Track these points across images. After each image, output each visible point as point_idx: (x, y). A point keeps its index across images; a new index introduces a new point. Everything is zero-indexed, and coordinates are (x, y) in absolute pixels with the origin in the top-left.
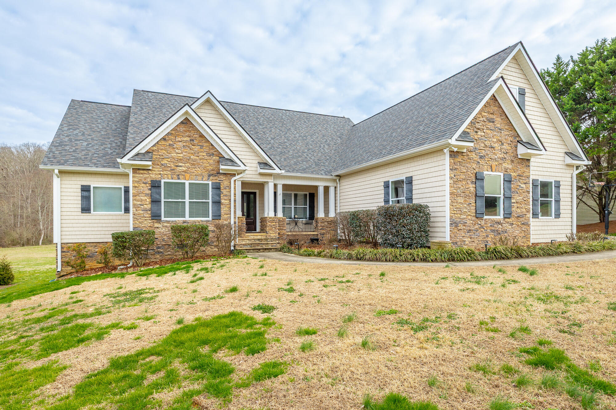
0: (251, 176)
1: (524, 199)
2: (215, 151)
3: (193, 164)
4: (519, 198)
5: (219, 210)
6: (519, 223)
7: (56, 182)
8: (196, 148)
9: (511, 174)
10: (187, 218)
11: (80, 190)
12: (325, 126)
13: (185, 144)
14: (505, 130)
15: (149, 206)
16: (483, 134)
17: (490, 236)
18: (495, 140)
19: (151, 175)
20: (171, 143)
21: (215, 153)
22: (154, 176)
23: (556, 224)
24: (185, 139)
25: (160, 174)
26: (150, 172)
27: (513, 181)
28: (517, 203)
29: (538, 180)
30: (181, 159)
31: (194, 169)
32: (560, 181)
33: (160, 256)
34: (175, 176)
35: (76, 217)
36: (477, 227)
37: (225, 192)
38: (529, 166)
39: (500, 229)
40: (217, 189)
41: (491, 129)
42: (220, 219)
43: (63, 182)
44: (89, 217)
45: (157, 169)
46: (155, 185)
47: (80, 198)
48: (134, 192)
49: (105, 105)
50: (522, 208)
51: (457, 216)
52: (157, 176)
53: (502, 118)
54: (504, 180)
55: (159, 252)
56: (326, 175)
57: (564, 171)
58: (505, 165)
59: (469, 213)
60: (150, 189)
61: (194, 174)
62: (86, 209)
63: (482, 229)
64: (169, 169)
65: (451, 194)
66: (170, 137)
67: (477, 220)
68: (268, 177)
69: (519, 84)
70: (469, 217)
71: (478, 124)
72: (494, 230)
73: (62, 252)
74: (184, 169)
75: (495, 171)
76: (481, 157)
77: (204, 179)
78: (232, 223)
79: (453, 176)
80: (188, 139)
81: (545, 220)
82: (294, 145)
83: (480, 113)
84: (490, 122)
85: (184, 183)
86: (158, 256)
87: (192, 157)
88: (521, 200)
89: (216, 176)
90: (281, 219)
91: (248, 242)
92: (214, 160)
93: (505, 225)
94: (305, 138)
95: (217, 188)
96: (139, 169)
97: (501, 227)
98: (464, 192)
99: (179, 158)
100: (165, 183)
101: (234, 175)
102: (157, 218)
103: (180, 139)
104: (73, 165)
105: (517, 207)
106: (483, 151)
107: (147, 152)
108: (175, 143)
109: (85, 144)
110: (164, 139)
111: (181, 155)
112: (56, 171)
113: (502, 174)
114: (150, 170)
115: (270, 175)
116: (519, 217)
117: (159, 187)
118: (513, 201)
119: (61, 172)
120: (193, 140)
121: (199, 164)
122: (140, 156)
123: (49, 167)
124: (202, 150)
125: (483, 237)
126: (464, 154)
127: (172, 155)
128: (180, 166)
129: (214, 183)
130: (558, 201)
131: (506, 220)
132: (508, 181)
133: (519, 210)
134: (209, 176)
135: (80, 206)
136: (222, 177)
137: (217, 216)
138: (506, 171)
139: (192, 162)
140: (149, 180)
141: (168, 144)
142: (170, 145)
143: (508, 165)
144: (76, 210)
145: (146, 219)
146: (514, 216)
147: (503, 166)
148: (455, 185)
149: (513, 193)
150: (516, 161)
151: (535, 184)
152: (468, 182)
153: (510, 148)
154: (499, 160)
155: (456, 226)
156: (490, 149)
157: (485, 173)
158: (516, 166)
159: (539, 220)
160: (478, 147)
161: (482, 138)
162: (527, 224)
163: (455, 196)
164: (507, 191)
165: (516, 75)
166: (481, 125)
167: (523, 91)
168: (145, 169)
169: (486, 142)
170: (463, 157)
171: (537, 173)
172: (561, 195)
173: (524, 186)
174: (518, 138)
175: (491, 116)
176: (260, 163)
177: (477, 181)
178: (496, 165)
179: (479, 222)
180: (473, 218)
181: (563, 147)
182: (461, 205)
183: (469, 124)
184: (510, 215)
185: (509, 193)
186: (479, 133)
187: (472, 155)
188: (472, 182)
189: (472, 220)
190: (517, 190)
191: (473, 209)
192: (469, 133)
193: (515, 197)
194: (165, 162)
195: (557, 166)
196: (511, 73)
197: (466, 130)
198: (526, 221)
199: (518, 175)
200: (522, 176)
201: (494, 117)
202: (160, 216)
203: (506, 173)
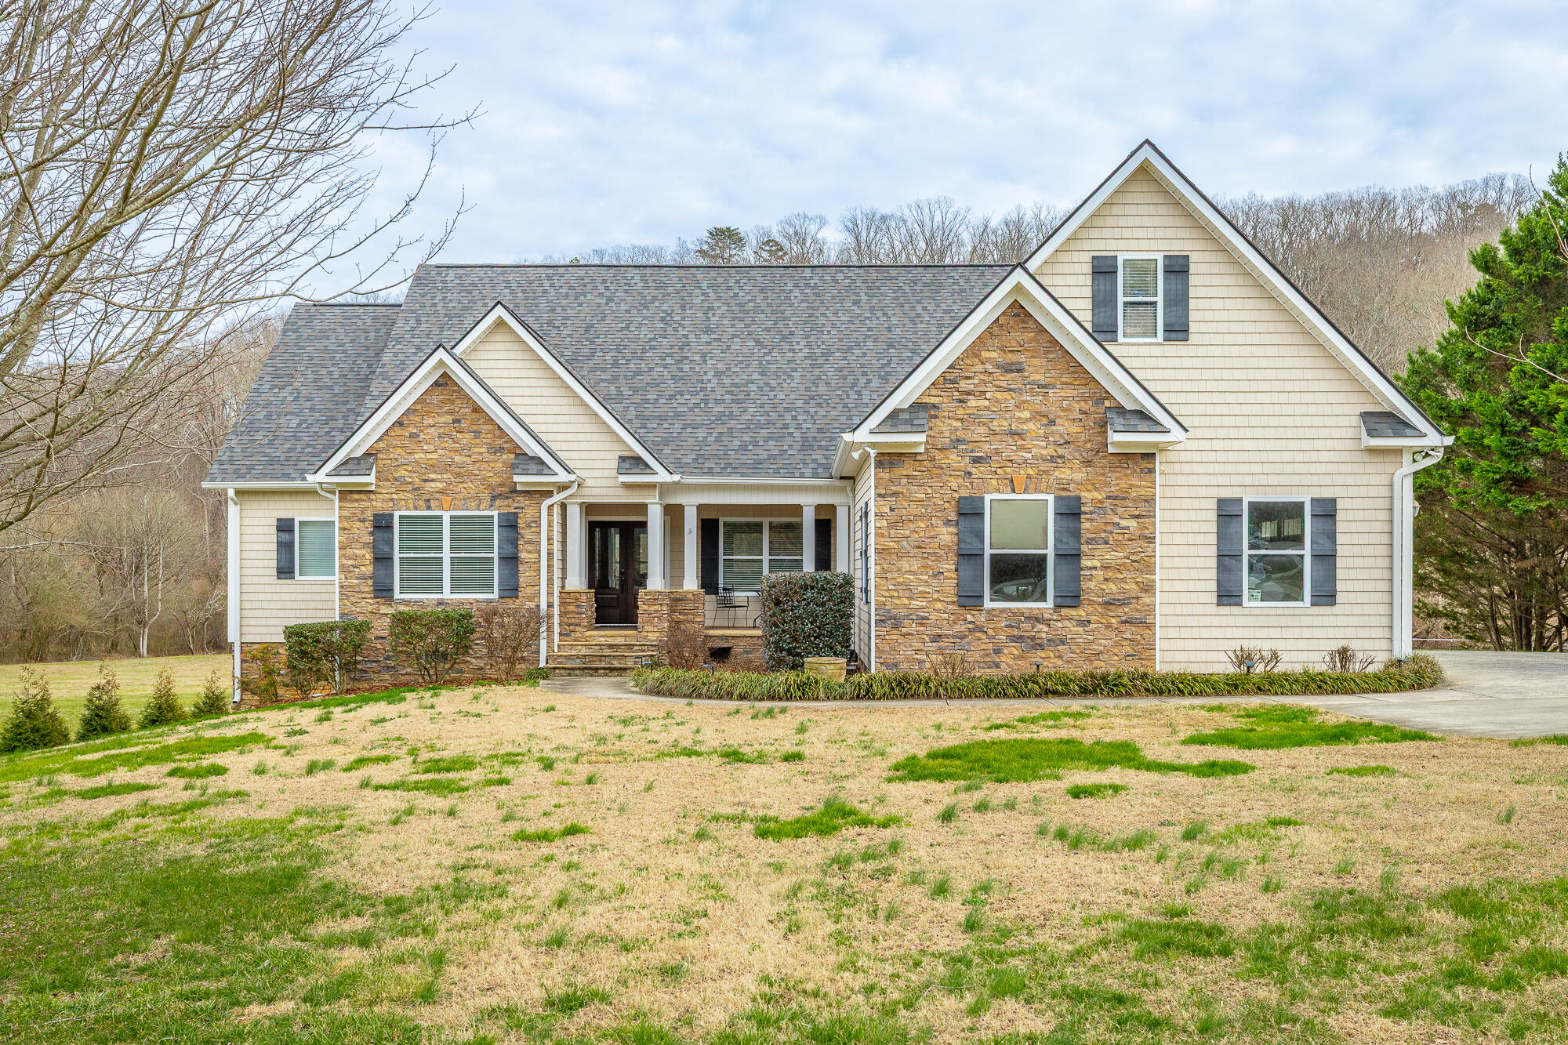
0: (603, 492)
1: (1134, 558)
2: (506, 442)
3: (458, 475)
4: (1113, 556)
5: (515, 575)
6: (1113, 621)
7: (233, 511)
8: (466, 438)
9: (1083, 494)
10: (447, 594)
11: (274, 530)
13: (442, 430)
14: (1060, 386)
15: (371, 568)
16: (987, 403)
17: (1006, 651)
18: (1026, 414)
19: (374, 503)
20: (415, 431)
21: (505, 446)
22: (379, 505)
23: (1317, 621)
24: (443, 419)
25: (392, 500)
26: (372, 496)
27: (1092, 513)
28: (1105, 568)
29: (1241, 500)
30: (433, 466)
31: (461, 485)
32: (1334, 501)
33: (391, 676)
34: (421, 503)
35: (268, 588)
36: (960, 628)
37: (527, 534)
38: (1152, 471)
39: (1044, 635)
40: (510, 529)
41: (1010, 390)
42: (517, 597)
43: (245, 513)
44: (292, 588)
45: (386, 490)
46: (382, 524)
47: (274, 547)
48: (342, 539)
50: (1123, 580)
51: (898, 602)
52: (385, 505)
53: (1051, 356)
54: (1057, 514)
55: (388, 668)
57: (1359, 468)
58: (1064, 474)
59: (936, 596)
60: (372, 533)
61: (461, 496)
62: (285, 571)
63: (978, 634)
64: (410, 487)
65: (878, 552)
66: (411, 417)
67: (961, 612)
68: (644, 492)
69: (1165, 245)
70: (939, 605)
71: (968, 382)
72: (1021, 637)
73: (243, 661)
74: (440, 485)
75: (1026, 491)
76: (977, 460)
77: (482, 507)
78: (544, 606)
79: (888, 511)
80: (449, 419)
83: (974, 350)
84: (1012, 371)
85: (441, 517)
86: (387, 677)
87: (457, 459)
88: (1119, 562)
89: (507, 498)
90: (690, 596)
91: (584, 651)
92: (503, 463)
93: (1059, 624)
95: (510, 524)
96: (351, 492)
97: (1046, 629)
98: (919, 547)
99: (431, 462)
100: (401, 517)
101: (550, 494)
102: (384, 594)
103: (431, 421)
104: (264, 476)
105: (1106, 580)
106: (986, 446)
107: (367, 454)
108: (421, 431)
110: (399, 423)
111: (435, 456)
112: (231, 493)
113: (1051, 498)
114: (371, 492)
115: (651, 486)
116: (1111, 604)
117: (389, 527)
118: (1086, 562)
119: (239, 492)
120: (459, 421)
121: (471, 473)
122: (351, 466)
123: (218, 484)
124: (478, 441)
125: (982, 653)
126: (919, 458)
127: (416, 456)
128: (433, 481)
129: (504, 514)
130: (1326, 559)
131: (1064, 612)
132: (1071, 512)
133: (1112, 587)
134: (494, 498)
135: (274, 564)
136: (523, 501)
137: (511, 590)
138: (1064, 489)
139: (457, 470)
140: (369, 515)
141: (408, 434)
142: (412, 436)
143: (1072, 474)
144: (268, 572)
145: (363, 595)
146: (1091, 603)
147: (1052, 478)
148: (893, 532)
149: (1088, 543)
150: (1100, 462)
151: (1227, 512)
152: (933, 522)
153: (1079, 430)
154: (1040, 461)
155: (896, 627)
156: (1010, 440)
157: (988, 498)
158: (1103, 475)
159: (1246, 611)
160: (969, 436)
161: (981, 413)
162: (1144, 623)
163: (894, 557)
164: (1064, 540)
165: (1157, 221)
166: (976, 382)
167: (1181, 262)
168: (364, 492)
169: (995, 423)
170: (917, 464)
171: (1238, 480)
172: (1340, 539)
173: (1132, 524)
174: (1107, 404)
175: (1012, 358)
176: (622, 459)
177: (962, 518)
178: (1029, 477)
179: (969, 618)
180: (950, 607)
181: (1354, 398)
182: (912, 577)
183: (933, 384)
184: (1070, 598)
185: (1072, 543)
186: (973, 402)
187: (947, 458)
188: (948, 523)
189: (945, 612)
190: (1103, 535)
191: (950, 585)
192: (935, 407)
193: (1096, 553)
194: (401, 472)
195: (1325, 456)
196: (1138, 221)
197: (926, 400)
198: (1137, 615)
199: (1108, 498)
200: (1124, 499)
201: (1021, 358)
202: (391, 590)
203: (1063, 493)
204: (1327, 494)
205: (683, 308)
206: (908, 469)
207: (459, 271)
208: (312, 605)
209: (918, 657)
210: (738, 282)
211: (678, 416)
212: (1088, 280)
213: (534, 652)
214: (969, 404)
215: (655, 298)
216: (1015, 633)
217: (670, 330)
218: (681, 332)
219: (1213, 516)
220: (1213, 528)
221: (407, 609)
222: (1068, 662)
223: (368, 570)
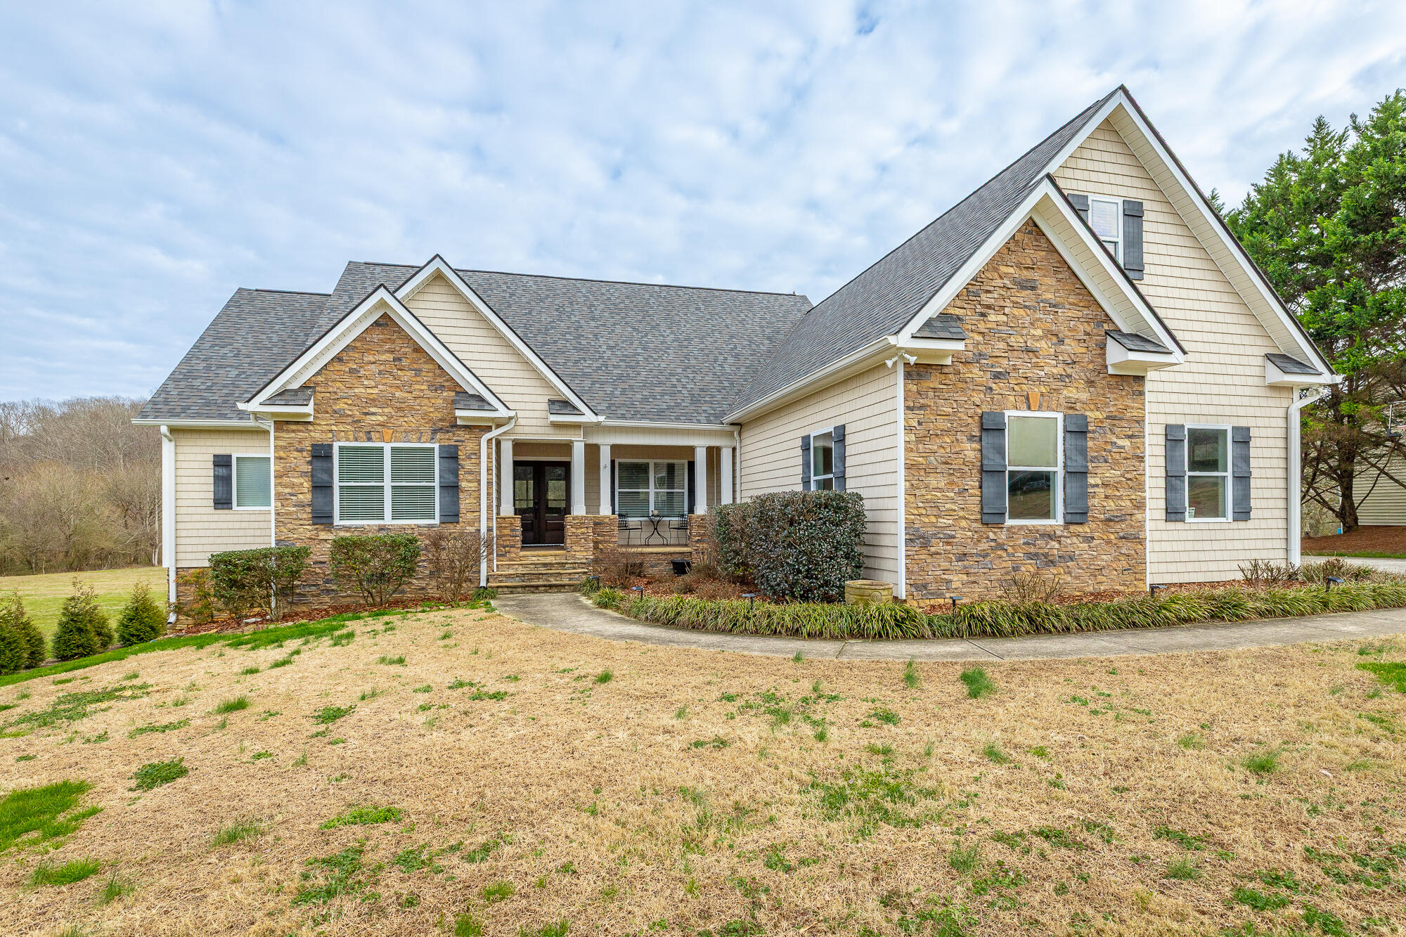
0: (533, 430)
1: (1128, 476)
2: (447, 381)
3: (400, 409)
4: (1112, 474)
5: (456, 502)
6: (1112, 537)
7: (168, 448)
8: (407, 376)
9: (1087, 413)
10: (388, 520)
11: (211, 465)
12: (742, 315)
13: (382, 368)
14: (1067, 306)
15: (309, 496)
16: (1005, 319)
17: (1023, 569)
18: (1039, 332)
19: (312, 434)
20: (355, 367)
21: (446, 384)
22: (317, 436)
23: (1237, 535)
24: (383, 357)
25: (331, 431)
26: (310, 428)
27: (1094, 432)
28: (1105, 485)
29: (1183, 426)
30: (373, 400)
31: (402, 419)
32: (1248, 429)
33: (329, 599)
34: (361, 434)
35: (205, 518)
36: (984, 546)
37: (468, 465)
38: (1142, 393)
39: (1056, 552)
40: (450, 460)
41: (1026, 307)
42: (458, 523)
43: (180, 450)
44: (229, 517)
45: (325, 422)
46: (321, 454)
47: (211, 480)
48: (278, 468)
49: (299, 296)
50: (1120, 498)
51: (927, 520)
52: (324, 436)
53: (1060, 276)
54: (1066, 431)
55: (328, 591)
56: (709, 422)
57: (1263, 402)
58: (1071, 393)
59: (961, 513)
60: (310, 463)
61: (402, 429)
62: (222, 502)
63: (999, 553)
64: (350, 420)
65: (909, 467)
66: (351, 354)
67: (983, 530)
68: (571, 432)
69: (1123, 191)
70: (964, 523)
71: (989, 295)
72: (1036, 554)
73: (178, 585)
74: (381, 419)
75: (1040, 409)
76: (997, 376)
77: (423, 440)
78: (484, 530)
79: (916, 424)
80: (390, 357)
81: (1205, 527)
82: (655, 360)
83: (993, 264)
84: (1024, 288)
85: (382, 448)
86: (327, 599)
87: (397, 394)
88: (1116, 479)
89: (448, 432)
90: (607, 520)
91: (521, 570)
92: (444, 400)
93: (1069, 541)
94: (685, 343)
95: (451, 456)
96: (287, 422)
97: (1057, 546)
98: (946, 463)
99: (371, 397)
100: (341, 448)
101: (489, 429)
102: (324, 521)
103: (371, 359)
104: (199, 415)
105: (1106, 497)
106: (1005, 362)
107: (304, 387)
108: (361, 367)
109: (234, 373)
110: (338, 359)
111: (375, 391)
112: (164, 429)
113: (1060, 416)
114: (309, 423)
115: (576, 426)
116: (1111, 520)
117: (329, 457)
118: (1091, 481)
119: (174, 430)
120: (400, 359)
121: (411, 408)
122: (286, 397)
123: (150, 421)
124: (419, 379)
125: (1003, 571)
126: (946, 370)
127: (356, 390)
128: (373, 414)
129: (444, 446)
130: (1243, 479)
131: (1073, 528)
132: (1078, 431)
133: (1111, 505)
134: (435, 432)
135: (211, 495)
136: (462, 435)
137: (452, 515)
138: (1071, 408)
139: (398, 405)
140: (307, 445)
141: (347, 369)
142: (352, 371)
143: (1076, 393)
144: (205, 503)
145: (301, 522)
146: (1095, 520)
147: (1061, 396)
148: (921, 446)
149: (1092, 461)
150: (1101, 383)
151: (1172, 437)
152: (958, 437)
153: (1084, 350)
154: (1052, 380)
155: (925, 546)
156: (1026, 357)
157: (1007, 414)
158: (1103, 395)
159: (1187, 526)
160: (987, 350)
161: (1000, 328)
162: (1137, 539)
163: (922, 473)
164: (1074, 458)
165: (1117, 169)
166: (996, 296)
167: (1136, 208)
168: (300, 422)
169: (1013, 339)
170: (943, 376)
171: (1179, 409)
172: (1253, 463)
173: (1126, 443)
174: (1106, 326)
175: (1026, 275)
176: (551, 402)
177: (984, 434)
178: (1042, 394)
179: (992, 536)
180: (975, 525)
181: (1259, 341)
182: (939, 494)
183: (957, 296)
184: (1077, 515)
185: (1080, 461)
186: (992, 317)
187: (971, 372)
188: (971, 438)
189: (970, 530)
190: (1104, 453)
191: (973, 502)
192: (959, 318)
193: (1099, 471)
194: (341, 405)
195: (1240, 390)
196: (1101, 167)
197: (951, 311)
198: (1132, 531)
199: (1108, 418)
200: (1121, 419)
201: (1035, 275)
202: (331, 517)
203: (1070, 412)
204: (1243, 423)
205: (571, 303)
206: (934, 381)
207: (384, 268)
208: (251, 532)
209: (946, 577)
210: (608, 291)
211: (585, 375)
213: (474, 572)
214: (990, 319)
215: (547, 296)
216: (1032, 550)
217: (564, 317)
218: (573, 319)
219: (1161, 440)
220: (1162, 451)
221: (348, 535)
222: (1076, 578)
223: (306, 497)
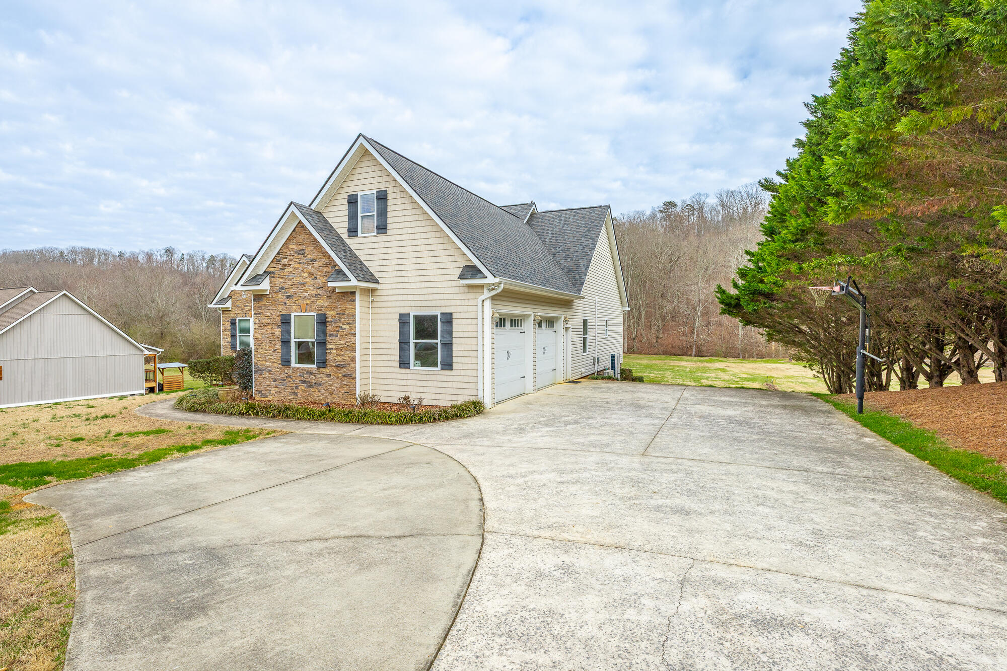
1: (348, 344)
4: (339, 343)
9: (328, 312)
16: (292, 270)
18: (306, 274)
22: (232, 315)
23: (444, 378)
25: (236, 314)
26: (231, 312)
27: (331, 322)
28: (337, 349)
29: (409, 314)
30: (247, 300)
32: (451, 314)
34: (244, 314)
36: (282, 376)
38: (354, 300)
39: (313, 381)
41: (300, 263)
45: (234, 310)
46: (233, 323)
48: (223, 328)
50: (343, 355)
51: (261, 362)
54: (317, 322)
57: (462, 296)
58: (320, 303)
59: (274, 360)
60: (231, 327)
63: (289, 379)
64: (240, 309)
65: (254, 339)
67: (283, 368)
70: (275, 365)
71: (284, 260)
72: (305, 381)
75: (306, 311)
76: (288, 297)
79: (258, 321)
81: (423, 373)
83: (286, 245)
84: (300, 254)
88: (342, 346)
93: (319, 376)
97: (314, 378)
98: (269, 338)
100: (238, 320)
102: (234, 349)
105: (337, 355)
106: (291, 290)
107: (229, 297)
113: (315, 314)
116: (339, 367)
118: (329, 346)
125: (292, 387)
126: (268, 296)
127: (242, 298)
128: (247, 306)
130: (449, 345)
131: (321, 370)
132: (322, 321)
133: (339, 358)
138: (320, 310)
140: (229, 319)
143: (323, 302)
145: (230, 348)
146: (331, 366)
147: (316, 305)
148: (260, 330)
149: (330, 336)
150: (334, 297)
151: (403, 320)
152: (273, 326)
154: (311, 297)
155: (261, 374)
156: (299, 286)
157: (293, 315)
158: (335, 303)
159: (412, 372)
160: (285, 286)
161: (289, 274)
162: (351, 377)
164: (320, 335)
166: (287, 260)
167: (383, 193)
168: (228, 311)
169: (294, 279)
170: (267, 299)
171: (407, 304)
172: (454, 335)
173: (346, 327)
175: (300, 247)
177: (283, 324)
178: (307, 304)
179: (286, 371)
180: (279, 366)
181: (461, 258)
182: (266, 351)
184: (323, 364)
185: (322, 337)
186: (286, 270)
187: (278, 296)
188: (278, 326)
189: (277, 368)
190: (335, 332)
191: (279, 355)
192: (273, 272)
193: (333, 341)
195: (447, 290)
197: (270, 269)
198: (349, 373)
199: (337, 314)
200: (343, 315)
201: (303, 247)
203: (320, 312)
204: (448, 310)
206: (265, 302)
212: (346, 207)
216: (303, 379)
219: (397, 322)
220: (397, 328)
222: (323, 394)
223: (229, 340)
